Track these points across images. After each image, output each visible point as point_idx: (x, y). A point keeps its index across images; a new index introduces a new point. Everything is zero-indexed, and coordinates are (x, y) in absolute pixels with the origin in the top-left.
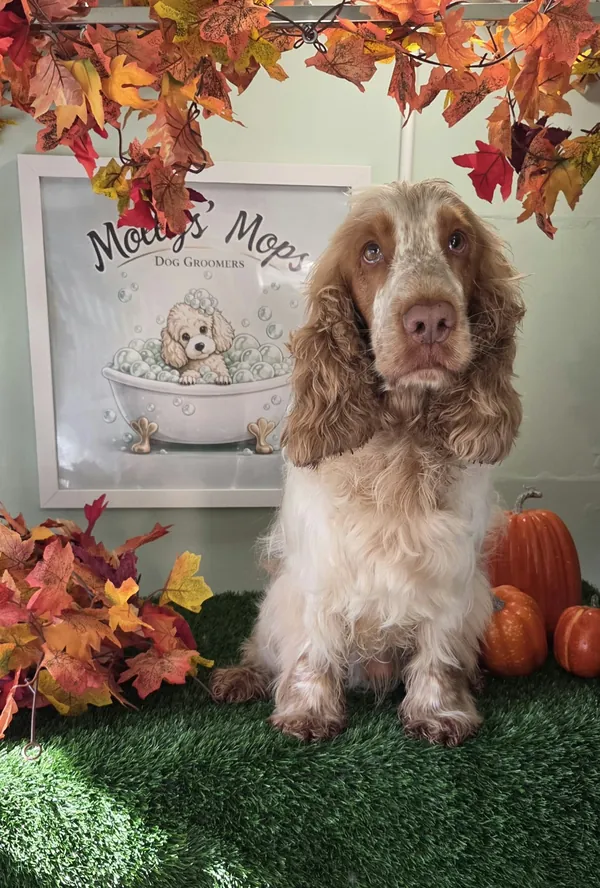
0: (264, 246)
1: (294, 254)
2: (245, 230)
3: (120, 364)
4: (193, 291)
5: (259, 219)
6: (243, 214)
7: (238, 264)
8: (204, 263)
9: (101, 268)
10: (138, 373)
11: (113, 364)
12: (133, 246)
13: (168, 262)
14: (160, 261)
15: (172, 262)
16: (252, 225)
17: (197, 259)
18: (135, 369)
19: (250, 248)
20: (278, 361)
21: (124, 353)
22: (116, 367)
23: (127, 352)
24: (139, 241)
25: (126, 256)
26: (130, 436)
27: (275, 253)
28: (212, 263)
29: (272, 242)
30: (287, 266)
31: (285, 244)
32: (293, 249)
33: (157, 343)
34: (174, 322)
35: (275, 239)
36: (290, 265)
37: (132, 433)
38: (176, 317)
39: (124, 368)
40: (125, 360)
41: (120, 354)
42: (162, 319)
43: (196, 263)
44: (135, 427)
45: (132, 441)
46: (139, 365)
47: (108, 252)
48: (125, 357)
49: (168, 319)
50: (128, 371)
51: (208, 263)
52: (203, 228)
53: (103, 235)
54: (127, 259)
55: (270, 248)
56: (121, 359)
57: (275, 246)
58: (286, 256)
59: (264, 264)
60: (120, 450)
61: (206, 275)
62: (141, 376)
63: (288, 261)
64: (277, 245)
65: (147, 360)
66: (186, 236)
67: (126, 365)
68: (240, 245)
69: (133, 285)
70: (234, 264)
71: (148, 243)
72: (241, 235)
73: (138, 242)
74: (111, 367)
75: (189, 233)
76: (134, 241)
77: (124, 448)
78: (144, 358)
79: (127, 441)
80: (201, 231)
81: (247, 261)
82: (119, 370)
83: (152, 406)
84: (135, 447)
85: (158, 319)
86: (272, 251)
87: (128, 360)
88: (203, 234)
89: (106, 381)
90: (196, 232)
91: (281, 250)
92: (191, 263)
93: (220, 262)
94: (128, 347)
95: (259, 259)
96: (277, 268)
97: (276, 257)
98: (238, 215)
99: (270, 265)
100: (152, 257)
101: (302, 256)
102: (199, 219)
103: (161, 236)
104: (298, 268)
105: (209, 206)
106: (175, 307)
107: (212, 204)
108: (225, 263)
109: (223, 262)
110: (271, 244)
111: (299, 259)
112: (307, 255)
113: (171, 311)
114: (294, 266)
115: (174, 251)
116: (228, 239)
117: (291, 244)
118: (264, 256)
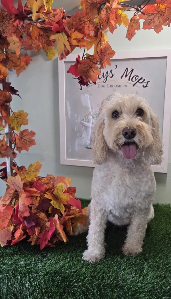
0: (134, 79)
1: (144, 82)
2: (127, 74)
4: (110, 96)
5: (133, 70)
6: (127, 69)
7: (125, 86)
8: (113, 86)
9: (81, 89)
10: (91, 123)
11: (84, 120)
13: (102, 86)
14: (99, 86)
15: (103, 86)
16: (130, 72)
17: (111, 85)
18: (90, 121)
19: (129, 80)
21: (87, 116)
22: (85, 120)
23: (88, 116)
27: (138, 81)
28: (116, 86)
29: (137, 78)
30: (142, 85)
31: (141, 78)
32: (144, 80)
33: (97, 113)
34: (103, 106)
35: (138, 77)
36: (143, 85)
38: (103, 104)
41: (86, 116)
42: (99, 105)
43: (111, 86)
44: (89, 140)
46: (92, 120)
48: (87, 117)
49: (101, 105)
50: (88, 122)
52: (113, 74)
55: (136, 80)
56: (86, 118)
58: (142, 83)
59: (134, 86)
61: (114, 90)
63: (142, 84)
64: (138, 79)
65: (94, 118)
66: (108, 77)
67: (88, 120)
68: (126, 79)
69: (90, 94)
70: (123, 86)
72: (126, 76)
74: (83, 121)
75: (109, 76)
77: (86, 147)
79: (87, 145)
80: (113, 76)
81: (128, 85)
82: (85, 122)
84: (89, 146)
85: (98, 105)
86: (137, 81)
87: (89, 118)
88: (114, 76)
89: (81, 125)
90: (111, 76)
91: (140, 80)
92: (109, 86)
93: (119, 86)
94: (89, 114)
95: (132, 84)
96: (138, 87)
97: (138, 83)
98: (125, 69)
99: (136, 86)
100: (97, 85)
101: (148, 82)
102: (112, 71)
103: (100, 78)
104: (146, 86)
105: (115, 67)
106: (104, 101)
107: (116, 66)
108: (120, 86)
109: (119, 85)
110: (136, 79)
111: (146, 83)
112: (149, 82)
113: (102, 102)
114: (144, 86)
115: (104, 83)
116: (122, 77)
117: (143, 78)
118: (134, 83)
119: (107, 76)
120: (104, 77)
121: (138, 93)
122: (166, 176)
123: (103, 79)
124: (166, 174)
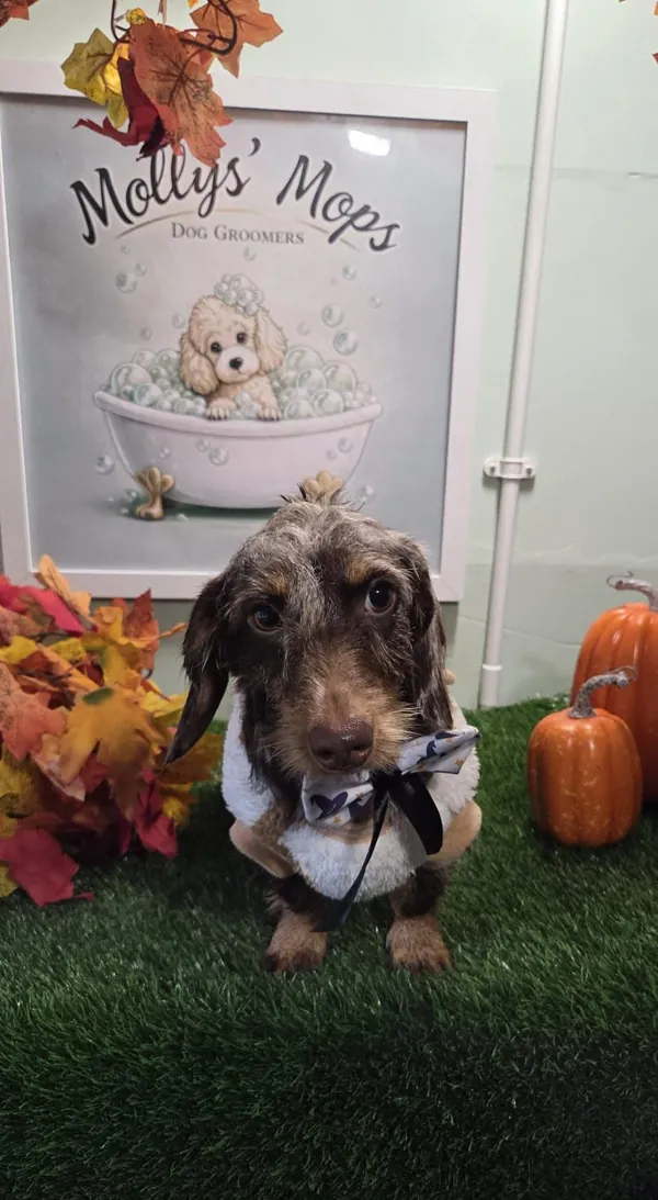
0: (333, 211)
1: (376, 226)
2: (305, 185)
3: (119, 388)
4: (228, 278)
5: (327, 169)
6: (304, 160)
7: (295, 238)
8: (244, 235)
9: (91, 239)
10: (146, 401)
12: (138, 205)
13: (191, 232)
14: (178, 229)
15: (197, 233)
16: (317, 177)
17: (234, 228)
18: (142, 395)
19: (313, 213)
20: (349, 388)
21: (125, 371)
22: (114, 390)
23: (130, 370)
24: (148, 197)
25: (129, 222)
26: (134, 494)
27: (351, 222)
28: (255, 236)
29: (346, 206)
30: (367, 241)
31: (365, 210)
32: (377, 216)
33: (174, 356)
34: (198, 325)
35: (351, 200)
36: (372, 240)
37: (137, 489)
38: (201, 316)
39: (125, 393)
40: (127, 381)
42: (181, 320)
43: (233, 235)
44: (141, 480)
45: (137, 502)
46: (147, 388)
47: (102, 213)
49: (190, 320)
50: (131, 398)
51: (249, 236)
52: (243, 180)
53: (94, 186)
54: (128, 227)
55: (344, 214)
56: (121, 379)
57: (351, 212)
58: (366, 228)
59: (332, 239)
60: (120, 514)
61: (246, 253)
62: (152, 405)
63: (368, 235)
64: (354, 210)
65: (159, 381)
66: (218, 192)
67: (129, 388)
68: (297, 207)
69: (138, 267)
70: (289, 238)
71: (161, 202)
72: (300, 193)
73: (146, 200)
74: (106, 390)
75: (223, 188)
76: (141, 198)
77: (125, 511)
78: (155, 377)
79: (130, 500)
80: (240, 186)
81: (309, 234)
82: (118, 395)
83: (167, 451)
84: (141, 510)
85: (175, 318)
86: (345, 219)
87: (133, 380)
88: (245, 190)
89: (99, 411)
90: (233, 187)
91: (358, 217)
92: (225, 235)
93: (268, 235)
94: (132, 362)
95: (325, 232)
96: (351, 246)
97: (350, 228)
98: (296, 161)
99: (342, 240)
100: (167, 224)
101: (390, 228)
102: (238, 166)
103: (181, 192)
104: (384, 246)
105: (252, 146)
106: (200, 301)
107: (256, 142)
108: (275, 236)
109: (271, 234)
110: (344, 208)
111: (385, 232)
112: (397, 226)
113: (195, 308)
114: (378, 243)
115: (200, 215)
116: (280, 199)
117: (373, 209)
118: (333, 227)
119: (215, 187)
120: (198, 190)
121: (351, 271)
122: (455, 614)
123: (194, 199)
124: (455, 603)
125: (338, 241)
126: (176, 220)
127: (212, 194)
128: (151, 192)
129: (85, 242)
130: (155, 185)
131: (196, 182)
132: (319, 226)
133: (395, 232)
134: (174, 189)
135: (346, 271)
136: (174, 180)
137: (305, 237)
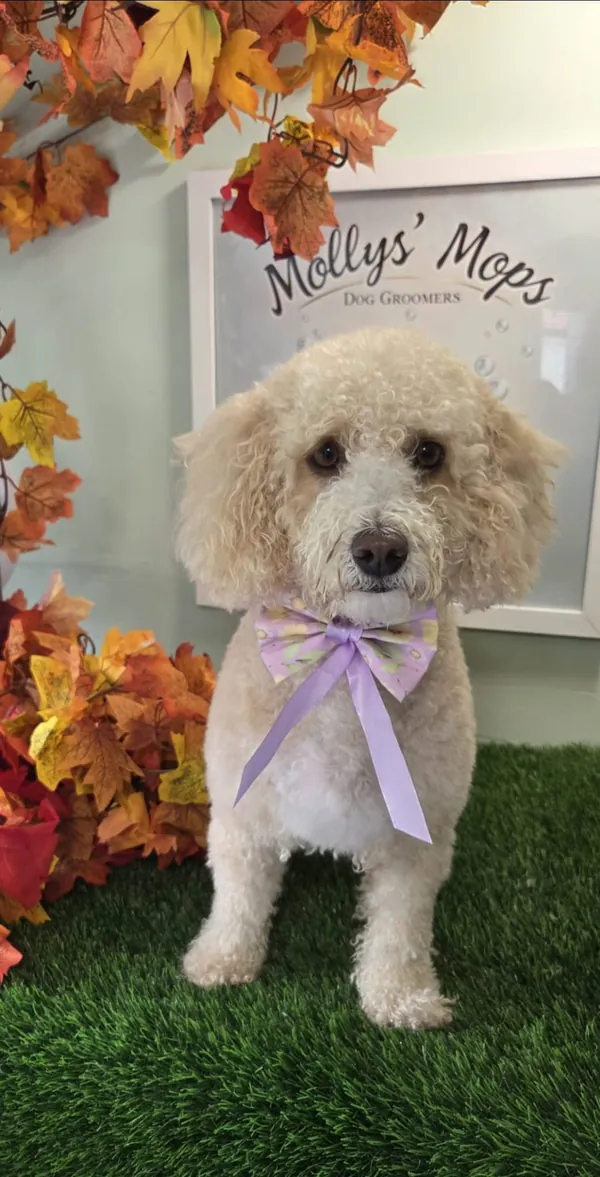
5: (485, 233)
6: (463, 228)
7: (452, 298)
8: (406, 299)
9: (278, 311)
12: (317, 280)
13: (360, 299)
14: (350, 298)
15: (365, 300)
17: (397, 292)
24: (326, 272)
28: (416, 298)
30: (521, 295)
31: (520, 267)
32: (531, 272)
35: (506, 259)
36: (526, 295)
43: (397, 299)
47: (288, 290)
51: (412, 299)
52: (407, 250)
55: (500, 272)
57: (506, 270)
58: (521, 284)
59: (488, 296)
61: (407, 314)
63: (522, 290)
68: (456, 269)
69: (315, 332)
70: (447, 298)
71: (336, 275)
72: (459, 256)
73: (324, 275)
80: (405, 255)
81: (465, 293)
86: (500, 277)
92: (389, 300)
96: (506, 301)
98: (456, 227)
99: (498, 297)
100: (341, 293)
101: (544, 282)
102: (403, 239)
103: (354, 265)
104: (538, 299)
105: (417, 220)
107: (421, 217)
108: (434, 297)
109: (431, 296)
110: (500, 267)
111: (538, 286)
112: (551, 280)
114: (531, 296)
115: (369, 284)
116: (441, 263)
117: (527, 266)
118: (488, 285)
120: (368, 262)
121: (505, 324)
123: (365, 269)
125: (493, 298)
126: (350, 289)
127: (380, 265)
128: (328, 268)
129: (273, 315)
130: (332, 261)
131: (366, 256)
132: (475, 285)
133: (548, 285)
134: (348, 263)
135: (499, 324)
136: (348, 255)
137: (461, 297)
